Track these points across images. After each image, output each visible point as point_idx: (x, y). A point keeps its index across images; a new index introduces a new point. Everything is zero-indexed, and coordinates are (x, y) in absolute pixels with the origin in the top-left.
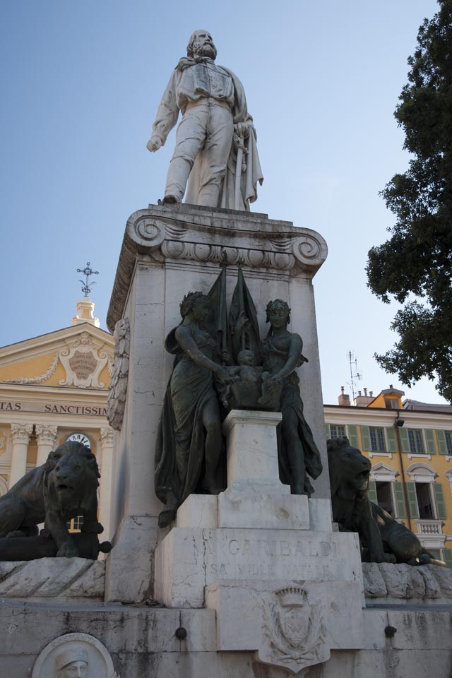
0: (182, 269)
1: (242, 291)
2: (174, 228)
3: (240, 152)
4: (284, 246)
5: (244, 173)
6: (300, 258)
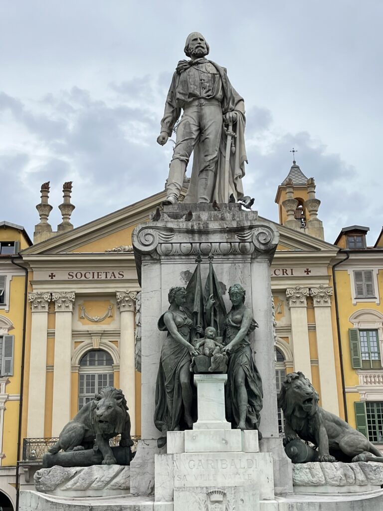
0: (173, 263)
1: (213, 277)
2: (165, 234)
3: (229, 138)
4: (247, 236)
5: (233, 154)
6: (258, 245)
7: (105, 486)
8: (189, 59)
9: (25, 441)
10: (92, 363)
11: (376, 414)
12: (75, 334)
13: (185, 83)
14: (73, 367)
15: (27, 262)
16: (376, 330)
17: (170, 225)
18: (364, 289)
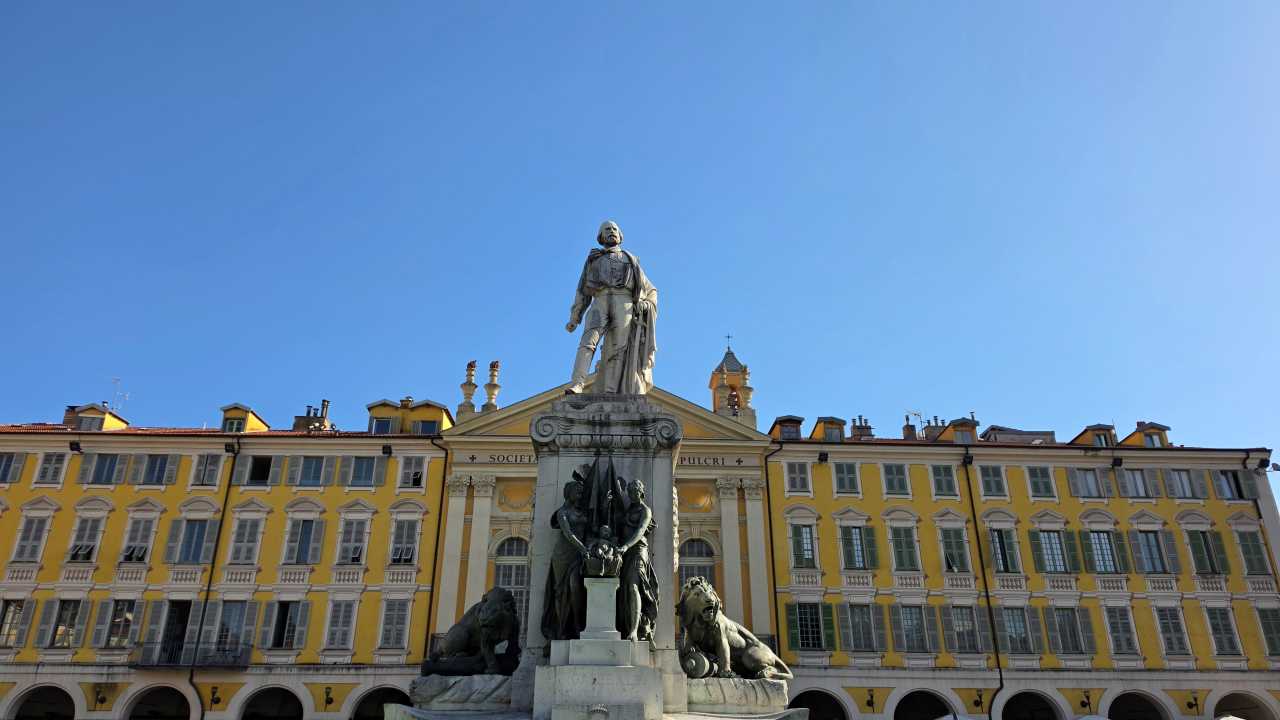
0: (571, 455)
1: (611, 470)
2: (565, 424)
3: (639, 327)
4: (650, 430)
5: (642, 344)
6: (660, 440)
7: (485, 698)
8: (601, 247)
9: (433, 636)
10: (510, 553)
11: (808, 616)
12: (494, 520)
13: (596, 271)
14: (490, 556)
15: (447, 443)
16: (810, 526)
17: (570, 416)
18: (798, 482)
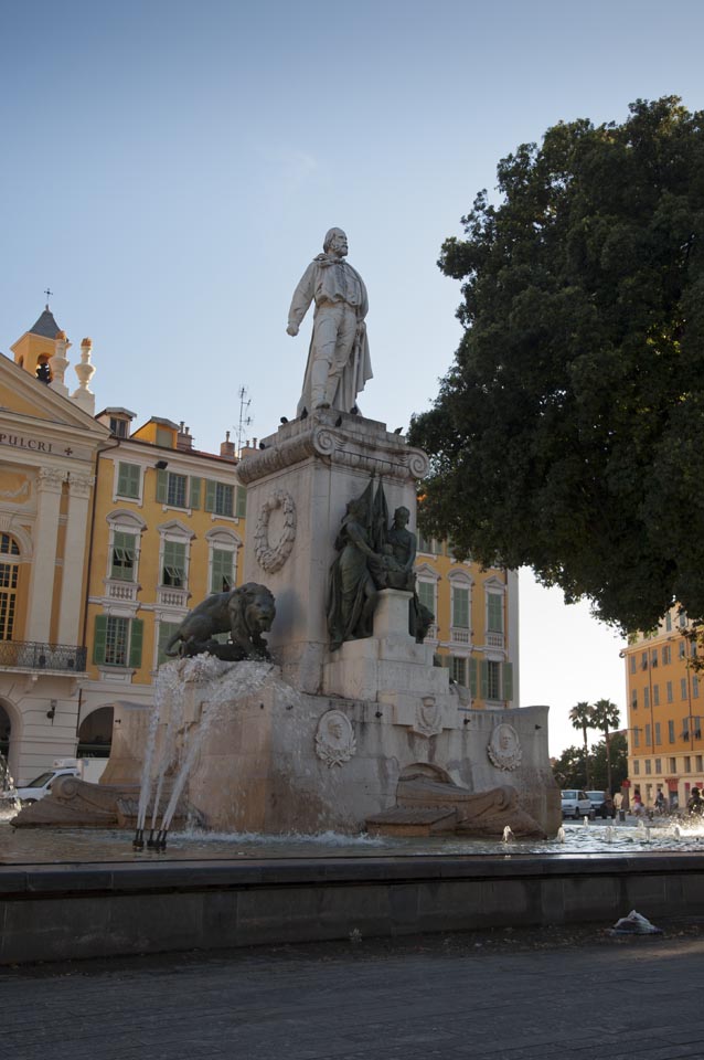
0: (341, 471)
2: (341, 441)
4: (404, 461)
6: (413, 471)
18: (129, 485)
